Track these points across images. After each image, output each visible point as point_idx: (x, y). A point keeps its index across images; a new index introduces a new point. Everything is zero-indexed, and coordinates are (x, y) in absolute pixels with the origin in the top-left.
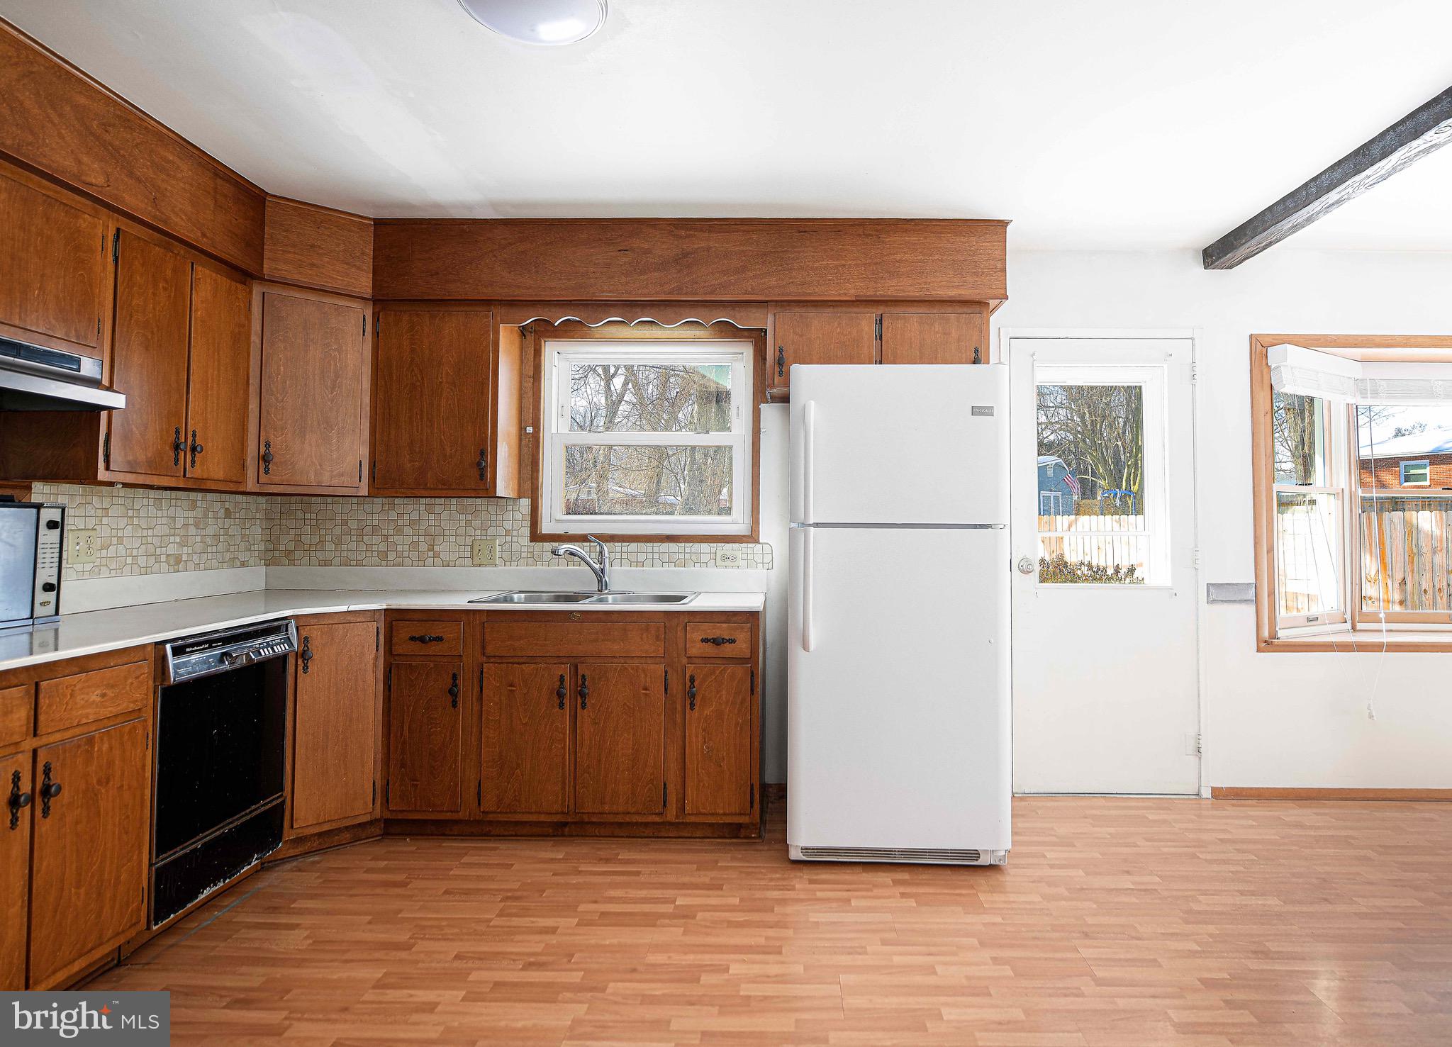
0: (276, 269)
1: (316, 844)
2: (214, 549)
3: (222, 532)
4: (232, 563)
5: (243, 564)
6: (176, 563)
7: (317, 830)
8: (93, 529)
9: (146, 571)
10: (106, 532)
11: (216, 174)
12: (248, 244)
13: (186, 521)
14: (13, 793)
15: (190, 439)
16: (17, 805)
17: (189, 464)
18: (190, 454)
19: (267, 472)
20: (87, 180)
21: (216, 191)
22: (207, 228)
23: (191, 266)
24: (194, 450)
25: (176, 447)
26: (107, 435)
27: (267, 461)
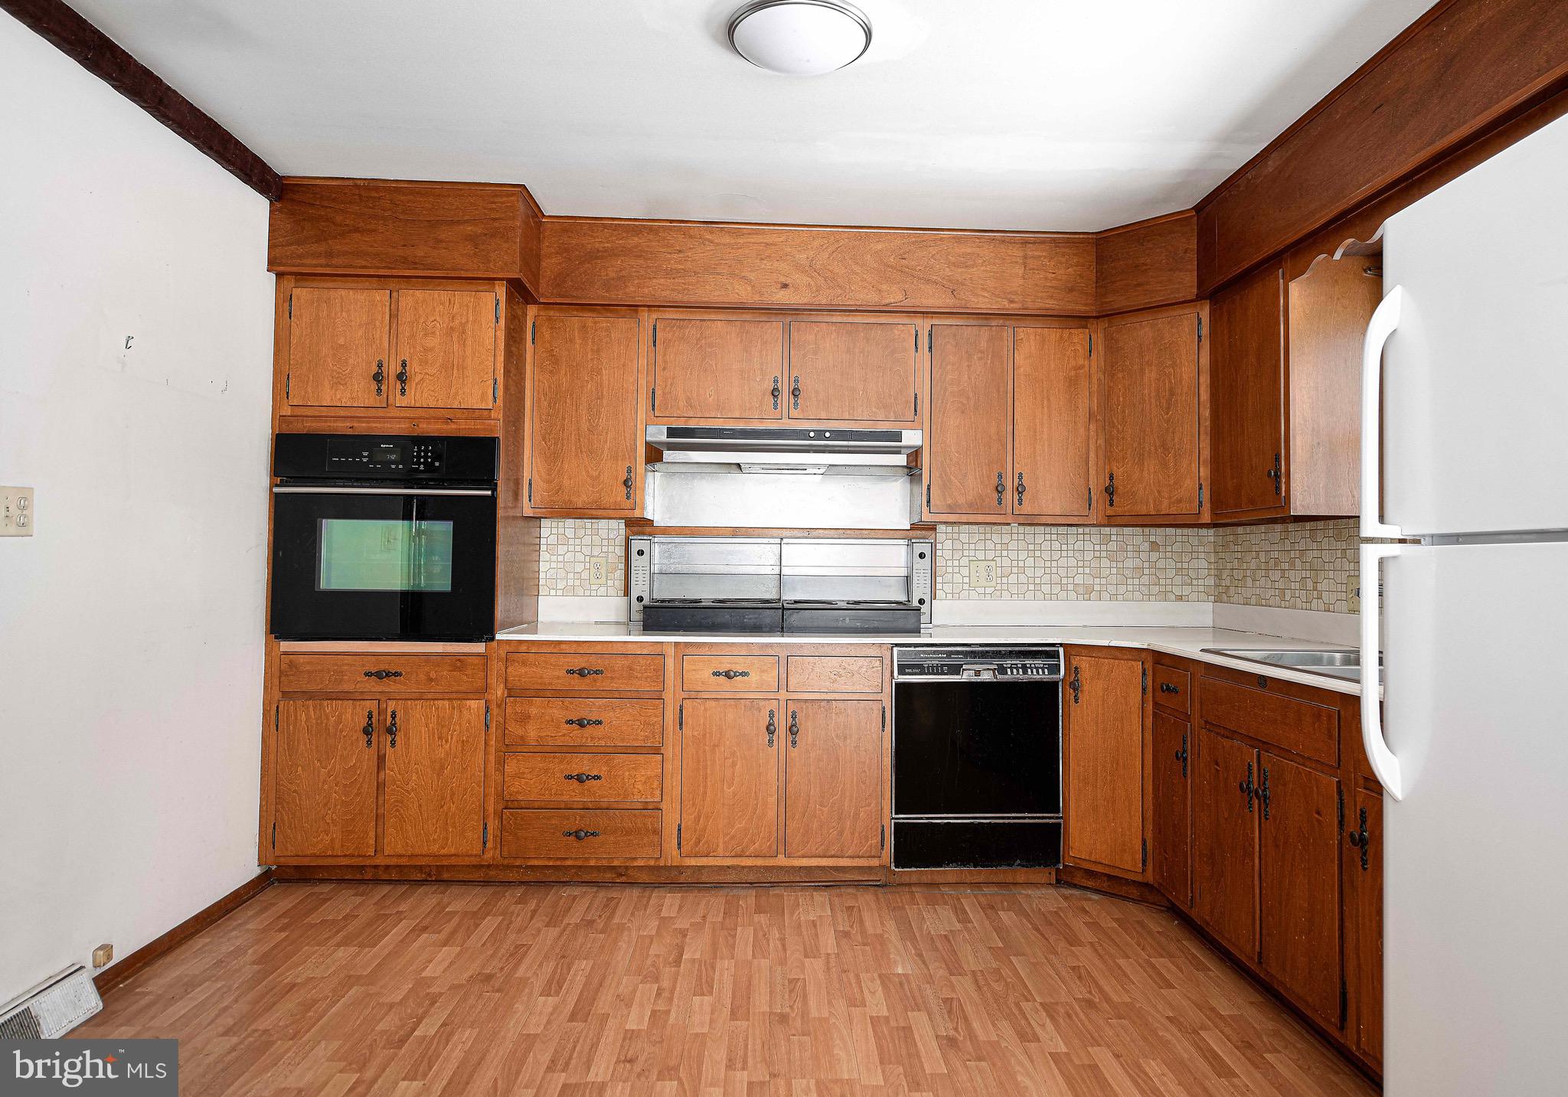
0: (1106, 303)
1: (1105, 885)
2: (1136, 581)
3: (1146, 565)
4: (1164, 596)
5: (1180, 598)
6: (1087, 593)
7: (1107, 871)
8: (993, 560)
9: (1051, 597)
10: (1006, 562)
11: (1025, 242)
12: (1071, 290)
13: (1097, 554)
14: (770, 724)
15: (1016, 481)
16: (773, 733)
17: (1016, 502)
18: (1016, 494)
19: (1111, 505)
20: (887, 301)
21: (1025, 257)
22: (1016, 293)
23: (1010, 331)
24: (1020, 490)
25: (999, 490)
26: (929, 486)
27: (1111, 494)
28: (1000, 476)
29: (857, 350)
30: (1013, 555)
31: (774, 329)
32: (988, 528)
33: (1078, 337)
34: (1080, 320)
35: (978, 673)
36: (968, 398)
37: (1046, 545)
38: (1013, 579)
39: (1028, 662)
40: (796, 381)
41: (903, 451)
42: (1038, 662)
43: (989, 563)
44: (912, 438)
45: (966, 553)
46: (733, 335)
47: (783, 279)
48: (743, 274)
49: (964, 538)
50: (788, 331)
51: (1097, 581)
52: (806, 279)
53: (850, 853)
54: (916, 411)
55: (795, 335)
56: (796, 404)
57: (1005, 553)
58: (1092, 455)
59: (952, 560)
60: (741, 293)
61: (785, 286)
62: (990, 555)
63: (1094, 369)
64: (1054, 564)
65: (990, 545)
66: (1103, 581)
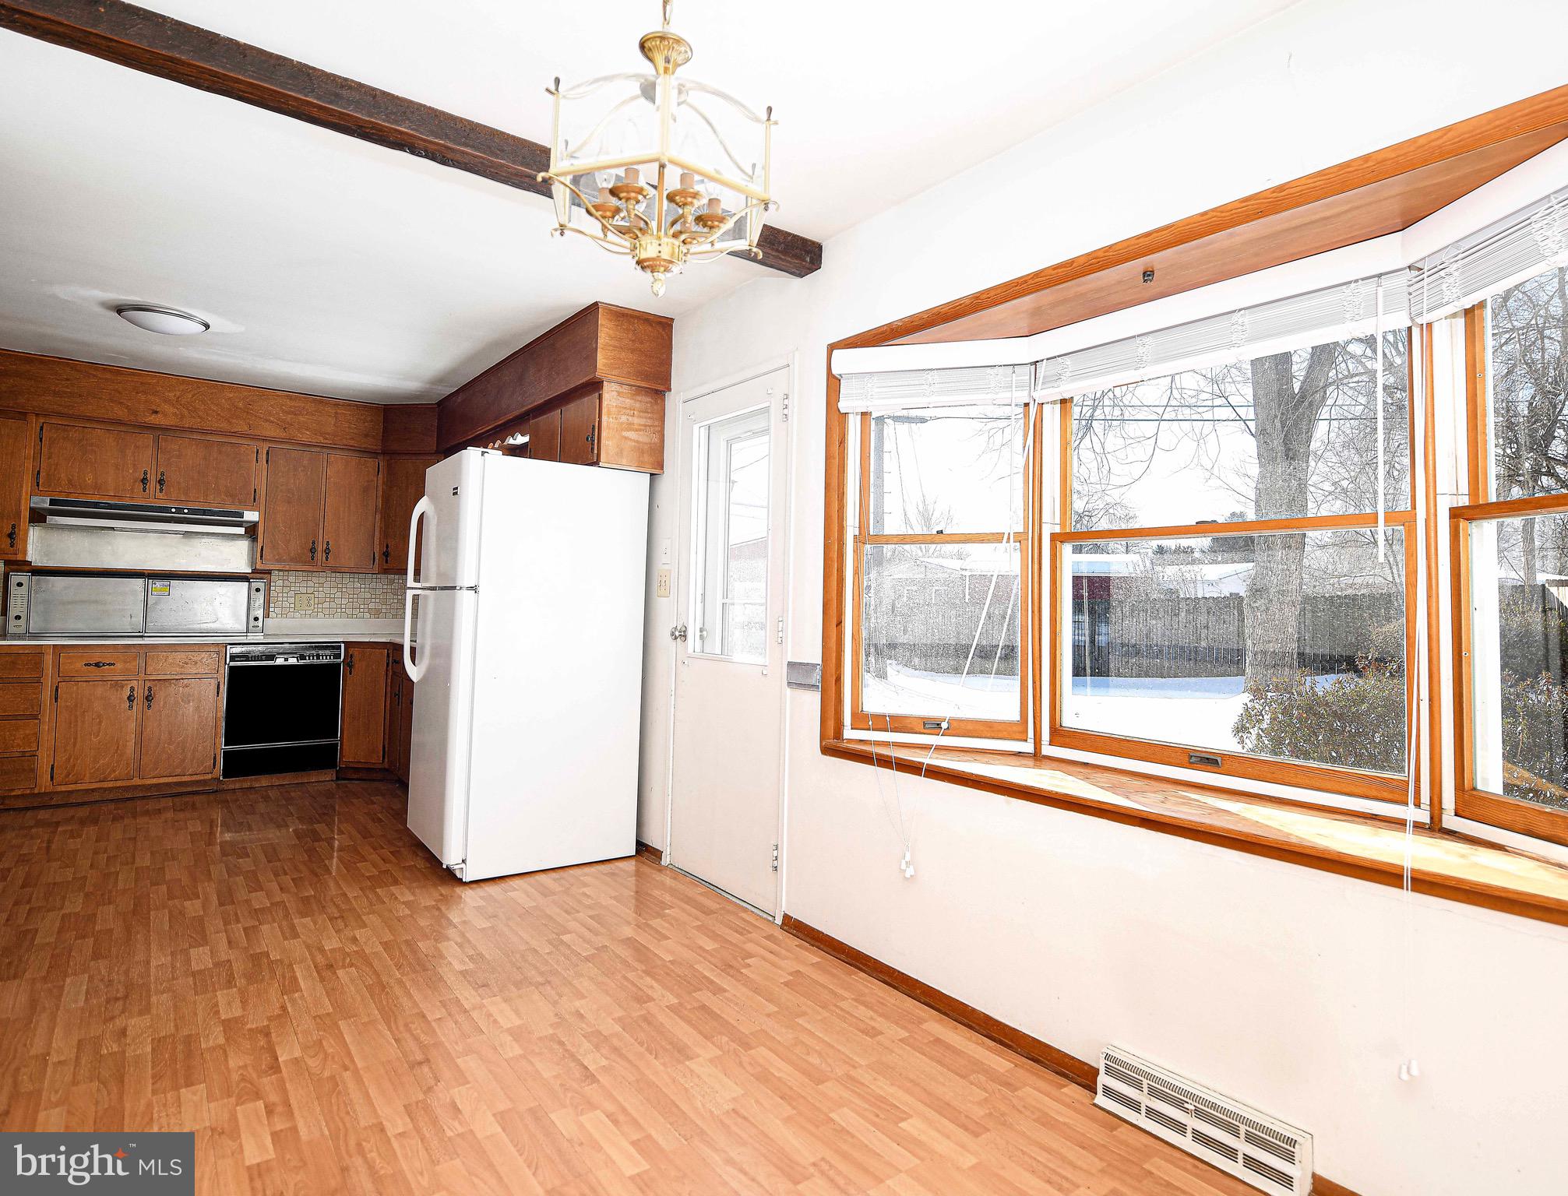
0: (389, 446)
6: (377, 613)
8: (312, 593)
10: (322, 595)
11: (337, 405)
12: (366, 436)
13: (385, 591)
14: (130, 696)
15: (325, 546)
16: (132, 701)
17: (324, 558)
18: (324, 554)
19: (387, 562)
20: (236, 430)
21: (336, 413)
22: (329, 434)
23: (325, 456)
24: (327, 551)
25: (313, 550)
26: (262, 547)
27: (387, 556)
28: (314, 543)
29: (212, 458)
30: (327, 590)
31: (148, 438)
32: (310, 574)
33: (372, 463)
34: (373, 454)
35: (286, 660)
36: (293, 494)
37: (350, 585)
38: (326, 605)
39: (320, 652)
40: (162, 474)
41: (244, 524)
42: (328, 652)
43: (309, 595)
44: (251, 516)
45: (293, 588)
46: (110, 440)
47: (154, 408)
48: (121, 401)
49: (292, 579)
50: (157, 441)
51: (384, 607)
52: (172, 410)
53: (190, 772)
54: (255, 499)
55: (163, 444)
56: (161, 490)
57: (321, 589)
58: (377, 533)
59: (283, 593)
60: (120, 413)
61: (156, 412)
62: (310, 590)
63: (380, 482)
64: (355, 596)
65: (310, 584)
66: (388, 607)
